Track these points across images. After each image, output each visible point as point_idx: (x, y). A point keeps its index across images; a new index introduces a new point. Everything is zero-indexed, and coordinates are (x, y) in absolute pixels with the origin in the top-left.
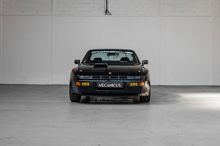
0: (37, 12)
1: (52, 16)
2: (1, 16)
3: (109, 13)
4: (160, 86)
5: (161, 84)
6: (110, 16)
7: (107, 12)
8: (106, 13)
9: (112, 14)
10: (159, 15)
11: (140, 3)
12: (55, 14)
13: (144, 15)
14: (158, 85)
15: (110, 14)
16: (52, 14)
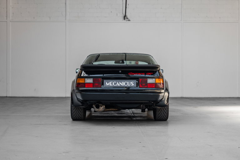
0: (50, 18)
1: (66, 22)
2: (10, 23)
3: (127, 18)
4: (183, 97)
5: (184, 96)
6: (128, 22)
7: (126, 17)
8: (125, 19)
9: (130, 19)
10: (181, 20)
11: (161, 8)
12: (69, 20)
13: (166, 21)
14: (181, 97)
15: (129, 20)
16: (66, 20)
